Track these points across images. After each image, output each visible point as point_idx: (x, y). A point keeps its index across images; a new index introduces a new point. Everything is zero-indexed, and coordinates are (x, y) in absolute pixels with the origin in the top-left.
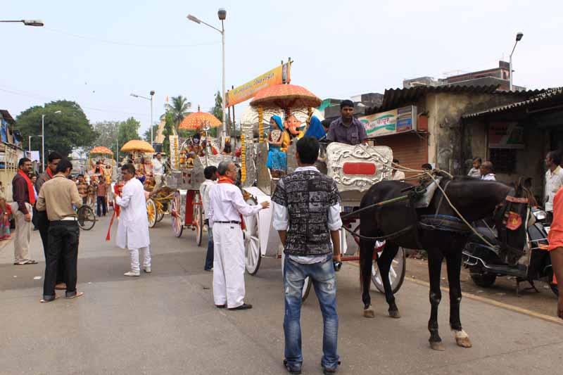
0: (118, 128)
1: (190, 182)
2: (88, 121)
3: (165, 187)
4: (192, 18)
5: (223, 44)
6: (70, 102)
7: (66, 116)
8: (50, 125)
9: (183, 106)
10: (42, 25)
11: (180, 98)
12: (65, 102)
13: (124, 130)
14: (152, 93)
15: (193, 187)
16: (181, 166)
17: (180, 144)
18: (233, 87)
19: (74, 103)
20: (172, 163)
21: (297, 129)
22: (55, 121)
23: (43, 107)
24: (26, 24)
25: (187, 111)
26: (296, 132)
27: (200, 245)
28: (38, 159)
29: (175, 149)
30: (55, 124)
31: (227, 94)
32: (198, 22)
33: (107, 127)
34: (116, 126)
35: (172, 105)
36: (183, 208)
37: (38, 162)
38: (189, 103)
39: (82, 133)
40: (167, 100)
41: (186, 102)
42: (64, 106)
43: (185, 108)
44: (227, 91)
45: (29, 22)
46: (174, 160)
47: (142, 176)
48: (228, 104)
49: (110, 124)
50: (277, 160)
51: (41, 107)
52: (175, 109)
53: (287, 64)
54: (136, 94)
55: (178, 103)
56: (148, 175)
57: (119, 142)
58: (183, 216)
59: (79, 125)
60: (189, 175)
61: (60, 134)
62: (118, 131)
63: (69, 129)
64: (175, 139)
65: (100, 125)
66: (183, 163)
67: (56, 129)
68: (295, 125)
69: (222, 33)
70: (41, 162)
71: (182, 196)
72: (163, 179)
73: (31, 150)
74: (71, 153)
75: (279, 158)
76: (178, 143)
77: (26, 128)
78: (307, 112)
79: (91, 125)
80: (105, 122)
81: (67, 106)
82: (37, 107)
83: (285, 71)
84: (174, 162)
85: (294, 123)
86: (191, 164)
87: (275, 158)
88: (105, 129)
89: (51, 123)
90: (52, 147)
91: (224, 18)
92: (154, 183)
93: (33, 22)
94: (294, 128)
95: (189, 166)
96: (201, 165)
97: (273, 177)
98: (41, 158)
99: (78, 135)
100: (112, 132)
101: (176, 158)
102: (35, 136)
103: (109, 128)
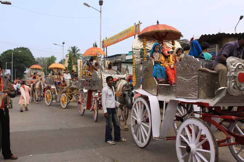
0: (47, 60)
1: (90, 85)
2: (33, 57)
3: (72, 87)
4: (85, 4)
5: (101, 17)
6: (25, 48)
7: (23, 54)
8: (16, 58)
9: (76, 51)
10: (10, 4)
11: (75, 47)
12: (23, 48)
13: (50, 61)
14: (64, 43)
15: (91, 88)
16: (84, 76)
17: (83, 64)
18: (106, 38)
19: (27, 48)
20: (79, 75)
21: (168, 53)
22: (18, 56)
23: (13, 50)
24: (2, 3)
25: (78, 53)
26: (168, 54)
27: (96, 121)
28: (10, 73)
29: (80, 67)
30: (18, 57)
31: (103, 42)
32: (89, 6)
33: (42, 60)
34: (46, 59)
35: (71, 50)
36: (86, 99)
37: (10, 74)
38: (79, 49)
39: (30, 62)
40: (69, 48)
41: (77, 49)
42: (23, 50)
43: (77, 52)
44: (103, 40)
45: (4, 2)
46: (80, 73)
47: (59, 81)
48: (104, 46)
49: (43, 58)
50: (160, 72)
51: (12, 50)
52: (72, 52)
53: (138, 25)
54: (56, 44)
55: (74, 49)
56: (62, 81)
57: (47, 66)
58: (85, 104)
59: (29, 58)
60: (90, 81)
61: (21, 62)
62: (47, 61)
63: (24, 60)
64: (81, 62)
65: (38, 59)
66: (85, 75)
67: (19, 60)
68: (167, 50)
69: (100, 12)
70: (11, 74)
71: (84, 92)
72: (71, 83)
73: (7, 69)
74: (25, 71)
75: (161, 70)
76: (82, 63)
77: (4, 59)
78: (171, 43)
79: (35, 58)
80: (41, 57)
81: (24, 50)
82: (10, 50)
83: (137, 28)
84: (79, 74)
85: (166, 49)
86: (90, 75)
87: (158, 71)
88: (41, 61)
89: (16, 57)
90: (16, 68)
91: (102, 5)
92: (66, 85)
93: (5, 2)
94: (167, 52)
95: (88, 76)
96: (97, 75)
97: (158, 83)
98: (11, 73)
99: (28, 63)
100: (44, 62)
101: (81, 72)
102: (8, 63)
103: (43, 60)
